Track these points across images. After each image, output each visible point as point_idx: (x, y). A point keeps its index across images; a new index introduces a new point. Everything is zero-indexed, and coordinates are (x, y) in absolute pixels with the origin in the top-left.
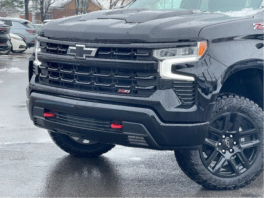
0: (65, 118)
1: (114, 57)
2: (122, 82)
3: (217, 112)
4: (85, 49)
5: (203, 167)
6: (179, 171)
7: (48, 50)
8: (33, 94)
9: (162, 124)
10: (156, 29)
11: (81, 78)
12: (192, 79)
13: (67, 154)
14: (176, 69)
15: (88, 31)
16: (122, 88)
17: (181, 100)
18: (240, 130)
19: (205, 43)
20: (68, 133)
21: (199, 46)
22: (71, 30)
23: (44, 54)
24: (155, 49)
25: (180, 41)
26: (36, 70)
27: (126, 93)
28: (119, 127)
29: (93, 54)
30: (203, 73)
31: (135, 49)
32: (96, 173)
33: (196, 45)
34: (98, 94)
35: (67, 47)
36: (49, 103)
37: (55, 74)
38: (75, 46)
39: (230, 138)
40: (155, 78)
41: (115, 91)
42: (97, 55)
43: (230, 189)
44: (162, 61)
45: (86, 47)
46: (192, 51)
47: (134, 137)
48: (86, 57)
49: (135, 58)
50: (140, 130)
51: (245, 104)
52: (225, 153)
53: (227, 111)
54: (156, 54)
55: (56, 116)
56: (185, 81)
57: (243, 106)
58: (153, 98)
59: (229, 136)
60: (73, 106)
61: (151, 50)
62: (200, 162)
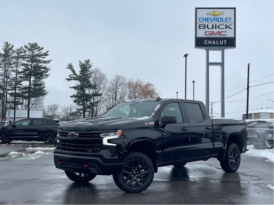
0: (67, 163)
1: (86, 137)
2: (89, 147)
3: (129, 159)
4: (74, 134)
5: (124, 183)
6: (117, 187)
7: (61, 135)
8: (56, 154)
9: (103, 164)
10: (102, 125)
11: (73, 146)
12: (115, 145)
13: (73, 182)
14: (109, 141)
15: (76, 127)
16: (88, 150)
17: (111, 154)
18: (140, 166)
19: (121, 130)
20: (68, 170)
21: (118, 131)
22: (70, 126)
23: (60, 137)
24: (101, 133)
25: (115, 130)
26: (57, 144)
27: (90, 152)
28: (87, 166)
29: (77, 136)
30: (123, 142)
31: (93, 134)
32: (86, 189)
33: (117, 131)
34: (81, 153)
35: (67, 133)
36: (65, 158)
37: (63, 145)
38: (71, 133)
39: (136, 170)
40: (101, 145)
41: (86, 151)
42: (79, 137)
43: (136, 192)
44: (104, 138)
45: (75, 133)
46: (116, 134)
47: (93, 170)
48: (75, 137)
49: (93, 137)
50: (95, 167)
51: (145, 157)
52: (133, 177)
53: (133, 159)
54: (102, 135)
55: (64, 163)
56: (113, 146)
57: (140, 156)
58: (100, 153)
59: (135, 170)
60: (70, 158)
61: (99, 134)
62: (122, 180)
